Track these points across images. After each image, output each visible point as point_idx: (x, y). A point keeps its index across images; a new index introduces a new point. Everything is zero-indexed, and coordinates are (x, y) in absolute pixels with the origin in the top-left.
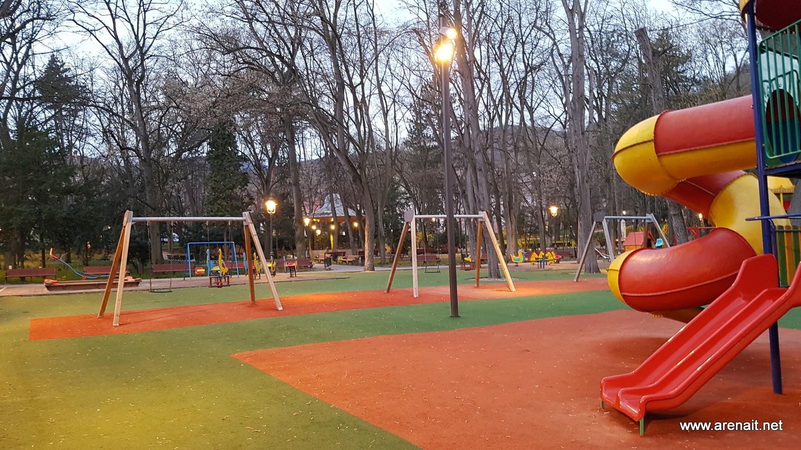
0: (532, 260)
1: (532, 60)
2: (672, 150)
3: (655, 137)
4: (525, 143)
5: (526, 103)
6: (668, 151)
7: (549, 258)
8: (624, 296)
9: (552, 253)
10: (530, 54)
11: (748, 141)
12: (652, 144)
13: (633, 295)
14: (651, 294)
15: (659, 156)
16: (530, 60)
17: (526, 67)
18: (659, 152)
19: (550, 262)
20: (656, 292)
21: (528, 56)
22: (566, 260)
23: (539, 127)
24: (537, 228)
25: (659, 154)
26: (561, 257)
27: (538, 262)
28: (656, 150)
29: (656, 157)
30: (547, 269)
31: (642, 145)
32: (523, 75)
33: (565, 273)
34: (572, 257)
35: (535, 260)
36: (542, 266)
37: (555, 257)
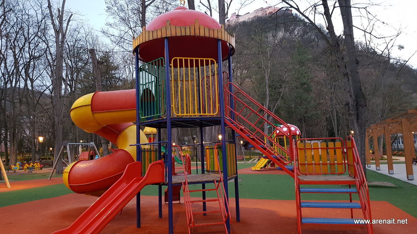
0: (24, 168)
1: (34, 53)
2: (99, 111)
3: (91, 103)
4: (27, 99)
5: (29, 77)
6: (98, 111)
7: (36, 167)
8: (70, 186)
9: (38, 164)
10: (33, 49)
11: (133, 109)
12: (90, 107)
13: (75, 185)
14: (84, 184)
15: (93, 113)
16: (33, 53)
17: (30, 56)
18: (93, 111)
19: (36, 169)
20: (87, 183)
21: (32, 50)
22: (46, 168)
23: (36, 90)
24: (31, 149)
25: (93, 112)
26: (43, 166)
27: (28, 169)
28: (91, 110)
29: (92, 114)
30: (34, 173)
31: (85, 107)
32: (28, 60)
33: (44, 175)
34: (50, 166)
35: (26, 168)
36: (31, 172)
37: (39, 166)
